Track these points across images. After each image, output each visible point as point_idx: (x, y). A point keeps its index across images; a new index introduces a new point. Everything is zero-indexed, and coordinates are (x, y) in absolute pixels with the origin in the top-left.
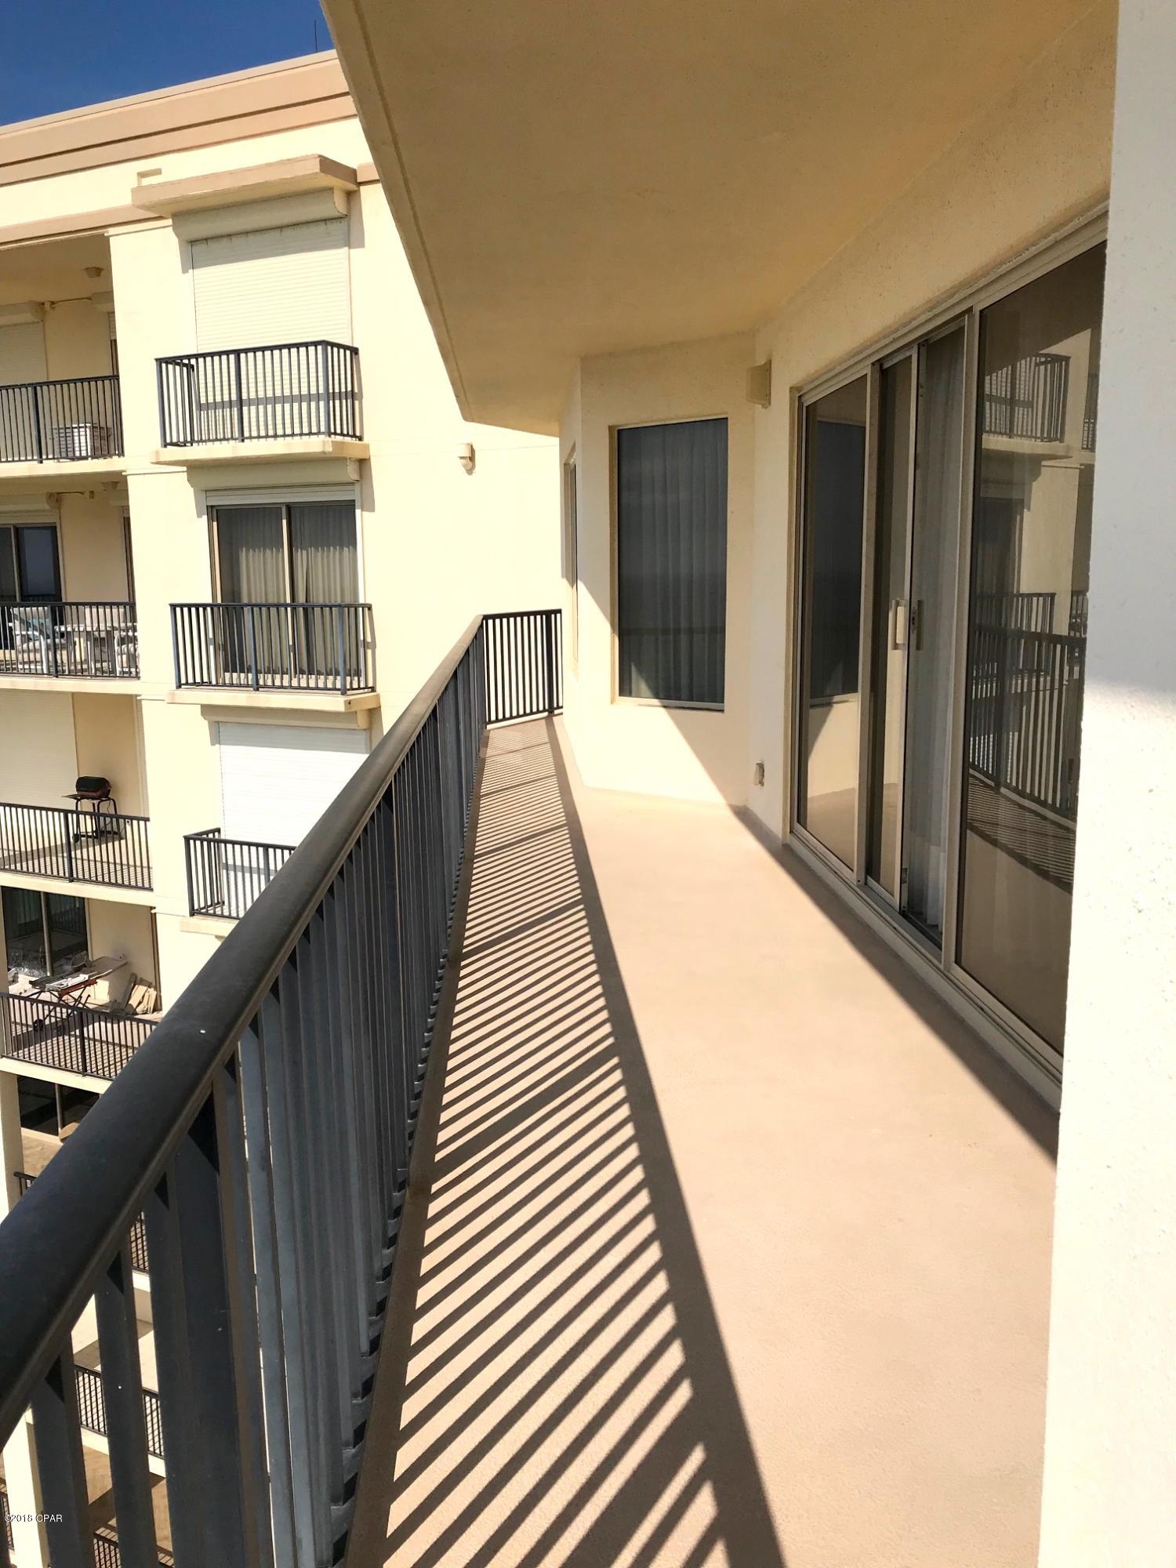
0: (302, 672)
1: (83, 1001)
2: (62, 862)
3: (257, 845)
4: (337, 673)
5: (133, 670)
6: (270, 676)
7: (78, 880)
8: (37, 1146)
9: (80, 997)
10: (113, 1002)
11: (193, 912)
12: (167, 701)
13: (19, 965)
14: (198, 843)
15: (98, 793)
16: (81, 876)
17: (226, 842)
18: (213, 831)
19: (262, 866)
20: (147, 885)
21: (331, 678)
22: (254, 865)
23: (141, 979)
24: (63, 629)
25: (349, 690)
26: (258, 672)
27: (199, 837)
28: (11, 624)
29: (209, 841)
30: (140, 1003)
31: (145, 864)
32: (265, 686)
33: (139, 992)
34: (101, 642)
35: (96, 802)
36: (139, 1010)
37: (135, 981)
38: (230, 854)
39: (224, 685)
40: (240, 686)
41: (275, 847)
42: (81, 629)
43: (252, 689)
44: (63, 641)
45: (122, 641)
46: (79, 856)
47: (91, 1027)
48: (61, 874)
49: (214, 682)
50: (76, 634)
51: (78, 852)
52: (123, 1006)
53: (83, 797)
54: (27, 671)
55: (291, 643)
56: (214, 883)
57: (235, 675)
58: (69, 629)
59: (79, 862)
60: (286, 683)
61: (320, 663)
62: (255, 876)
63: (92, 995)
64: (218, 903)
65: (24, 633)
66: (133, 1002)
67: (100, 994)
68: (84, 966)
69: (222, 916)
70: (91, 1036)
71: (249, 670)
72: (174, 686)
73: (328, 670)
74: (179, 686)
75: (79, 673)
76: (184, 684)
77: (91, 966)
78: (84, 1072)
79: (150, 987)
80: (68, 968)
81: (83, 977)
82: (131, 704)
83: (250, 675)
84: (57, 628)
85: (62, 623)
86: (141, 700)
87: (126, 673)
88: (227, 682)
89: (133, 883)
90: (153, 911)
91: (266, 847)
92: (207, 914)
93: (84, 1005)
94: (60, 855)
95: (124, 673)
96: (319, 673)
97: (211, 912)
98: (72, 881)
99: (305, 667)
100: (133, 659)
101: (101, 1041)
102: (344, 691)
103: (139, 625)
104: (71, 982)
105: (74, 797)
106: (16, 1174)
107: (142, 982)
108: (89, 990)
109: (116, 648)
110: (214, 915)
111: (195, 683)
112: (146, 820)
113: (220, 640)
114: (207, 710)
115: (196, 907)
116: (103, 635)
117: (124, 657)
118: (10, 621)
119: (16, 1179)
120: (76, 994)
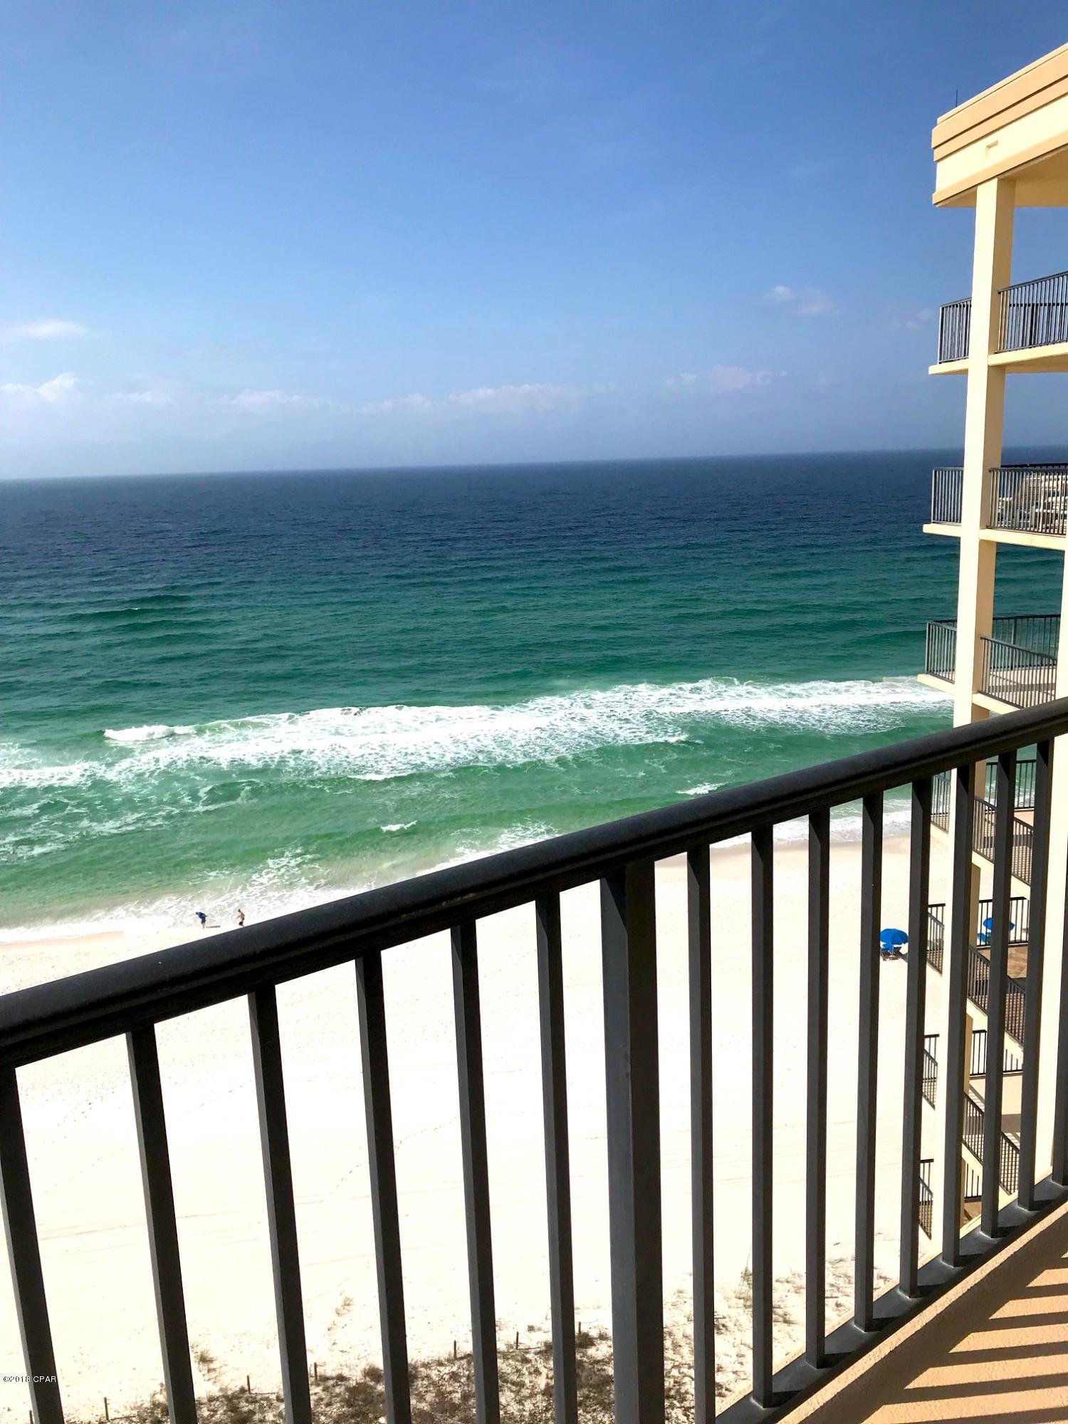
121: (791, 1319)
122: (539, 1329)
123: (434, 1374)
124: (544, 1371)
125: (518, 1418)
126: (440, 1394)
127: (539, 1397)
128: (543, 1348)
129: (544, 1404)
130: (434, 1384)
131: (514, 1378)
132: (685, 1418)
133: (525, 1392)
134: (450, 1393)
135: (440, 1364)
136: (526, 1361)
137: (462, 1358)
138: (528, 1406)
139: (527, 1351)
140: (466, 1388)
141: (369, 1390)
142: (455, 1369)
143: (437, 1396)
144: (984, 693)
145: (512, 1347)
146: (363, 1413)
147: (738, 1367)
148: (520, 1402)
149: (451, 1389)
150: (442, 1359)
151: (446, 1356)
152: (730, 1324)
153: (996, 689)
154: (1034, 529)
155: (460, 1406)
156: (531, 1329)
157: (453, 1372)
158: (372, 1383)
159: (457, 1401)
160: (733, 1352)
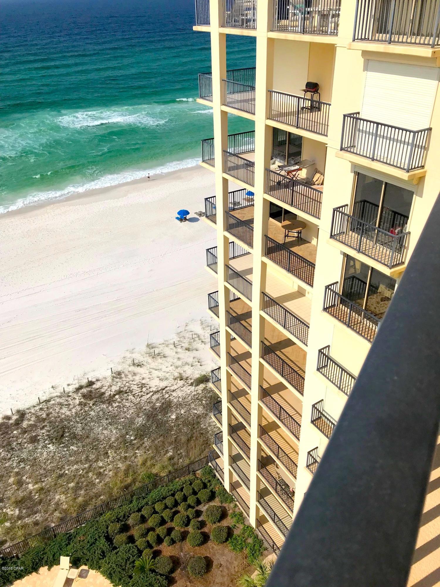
0: (414, 34)
1: (296, 176)
2: (295, 118)
3: (374, 123)
4: (432, 36)
5: (335, 31)
6: (397, 36)
7: (300, 128)
8: (275, 225)
9: (295, 174)
10: (307, 178)
11: (342, 149)
12: (348, 47)
13: (276, 158)
14: (349, 118)
15: (314, 90)
16: (301, 126)
17: (361, 119)
18: (356, 113)
19: (374, 132)
20: (326, 134)
21: (428, 38)
22: (371, 131)
23: (319, 171)
24: (309, 9)
25: (436, 45)
26: (392, 34)
27: (349, 115)
28: (288, 7)
29: (354, 118)
30: (317, 180)
31: (326, 124)
32: (394, 42)
33: (317, 175)
34: (324, 16)
35: (312, 93)
36: (316, 183)
37: (317, 171)
38: (362, 125)
39: (375, 40)
40: (382, 41)
41: (382, 124)
42: (317, 10)
43: (387, 43)
44: (308, 16)
45: (333, 16)
46: (301, 117)
47: (296, 187)
48: (294, 125)
49: (370, 39)
50: (314, 12)
51: (301, 115)
52: (310, 181)
53: (308, 91)
54: (292, 31)
55: (411, 18)
56: (353, 137)
57: (381, 35)
58: (312, 10)
59: (301, 119)
60: (404, 40)
61: (424, 30)
62: (371, 136)
63: (300, 174)
64: (353, 146)
65: (293, 11)
66: (315, 180)
67: (303, 174)
68: (299, 162)
69: (353, 153)
70: (296, 190)
71: (388, 33)
72: (352, 40)
73: (427, 34)
74: (354, 40)
75: (313, 32)
76: (356, 39)
77: (301, 163)
78: (292, 205)
79: (321, 175)
80: (293, 162)
81: (297, 167)
82: (331, 49)
83: (388, 35)
84: (306, 9)
85: (309, 7)
86: (336, 47)
87: (332, 32)
88: (376, 38)
89: (320, 132)
90: (326, 146)
91: (378, 124)
92: (347, 151)
93: (296, 178)
94: (294, 115)
95: (331, 32)
96: (422, 35)
97: (349, 150)
98: (297, 128)
99: (416, 32)
100: (337, 25)
101: (299, 193)
102: (433, 46)
103: (341, 8)
104: (293, 168)
105: (304, 91)
106: (265, 235)
107: (319, 172)
108: (299, 172)
109: (330, 19)
110: (350, 152)
111: (361, 39)
112: (330, 105)
113: (377, 16)
114: (365, 53)
115: (343, 147)
116: (325, 13)
117: (333, 24)
118: (288, 6)
119: (265, 237)
120: (294, 173)
121: (166, 356)
122: (72, 384)
123: (33, 411)
124: (77, 398)
125: (71, 416)
126: (37, 417)
127: (77, 407)
128: (75, 390)
129: (80, 408)
130: (34, 414)
131: (66, 403)
132: (134, 398)
133: (71, 407)
134: (41, 415)
135: (34, 407)
136: (70, 396)
137: (43, 402)
138: (74, 411)
139: (69, 393)
140: (47, 412)
141: (6, 424)
142: (41, 407)
143: (36, 418)
144: (225, 105)
145: (62, 393)
146: (6, 432)
147: (150, 376)
148: (70, 410)
149: (41, 414)
150: (35, 405)
151: (36, 403)
152: (144, 363)
153: (230, 103)
154: (241, 26)
155: (46, 418)
156: (69, 385)
157: (40, 408)
158: (7, 421)
159: (44, 417)
160: (147, 372)
